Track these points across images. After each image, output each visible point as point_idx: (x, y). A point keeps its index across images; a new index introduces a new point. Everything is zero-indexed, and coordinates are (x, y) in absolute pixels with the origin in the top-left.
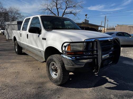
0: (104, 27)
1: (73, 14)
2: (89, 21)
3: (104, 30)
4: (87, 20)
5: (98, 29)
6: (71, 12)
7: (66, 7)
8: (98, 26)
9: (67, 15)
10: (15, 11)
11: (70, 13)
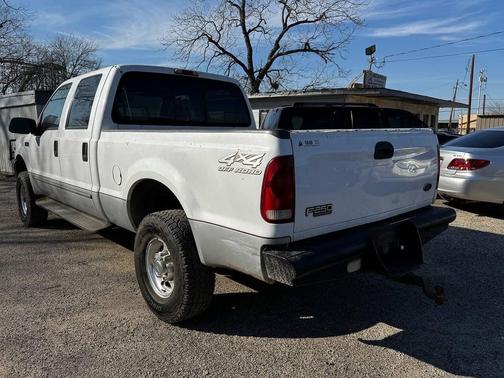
0: (469, 106)
1: (317, 52)
2: (385, 78)
3: (469, 122)
4: (375, 75)
5: (434, 118)
6: (307, 44)
7: (285, 25)
8: (436, 104)
9: (286, 57)
10: (76, 52)
11: (302, 50)
